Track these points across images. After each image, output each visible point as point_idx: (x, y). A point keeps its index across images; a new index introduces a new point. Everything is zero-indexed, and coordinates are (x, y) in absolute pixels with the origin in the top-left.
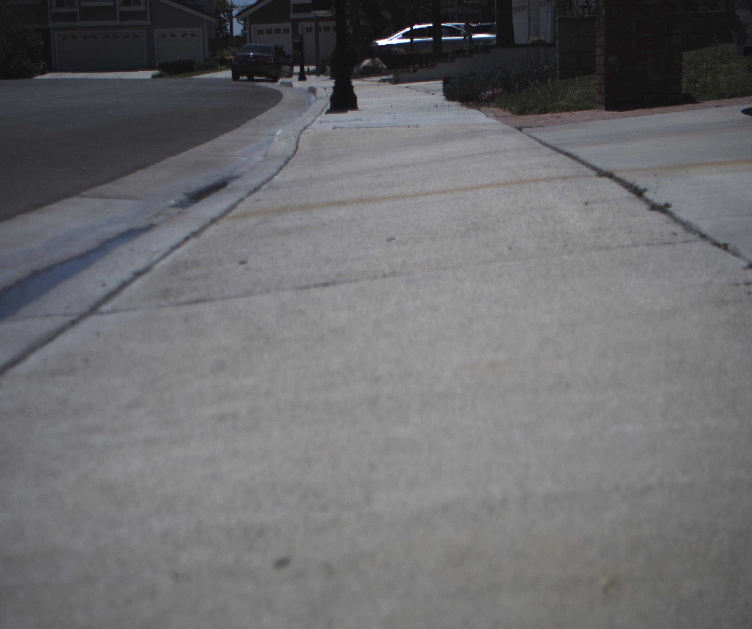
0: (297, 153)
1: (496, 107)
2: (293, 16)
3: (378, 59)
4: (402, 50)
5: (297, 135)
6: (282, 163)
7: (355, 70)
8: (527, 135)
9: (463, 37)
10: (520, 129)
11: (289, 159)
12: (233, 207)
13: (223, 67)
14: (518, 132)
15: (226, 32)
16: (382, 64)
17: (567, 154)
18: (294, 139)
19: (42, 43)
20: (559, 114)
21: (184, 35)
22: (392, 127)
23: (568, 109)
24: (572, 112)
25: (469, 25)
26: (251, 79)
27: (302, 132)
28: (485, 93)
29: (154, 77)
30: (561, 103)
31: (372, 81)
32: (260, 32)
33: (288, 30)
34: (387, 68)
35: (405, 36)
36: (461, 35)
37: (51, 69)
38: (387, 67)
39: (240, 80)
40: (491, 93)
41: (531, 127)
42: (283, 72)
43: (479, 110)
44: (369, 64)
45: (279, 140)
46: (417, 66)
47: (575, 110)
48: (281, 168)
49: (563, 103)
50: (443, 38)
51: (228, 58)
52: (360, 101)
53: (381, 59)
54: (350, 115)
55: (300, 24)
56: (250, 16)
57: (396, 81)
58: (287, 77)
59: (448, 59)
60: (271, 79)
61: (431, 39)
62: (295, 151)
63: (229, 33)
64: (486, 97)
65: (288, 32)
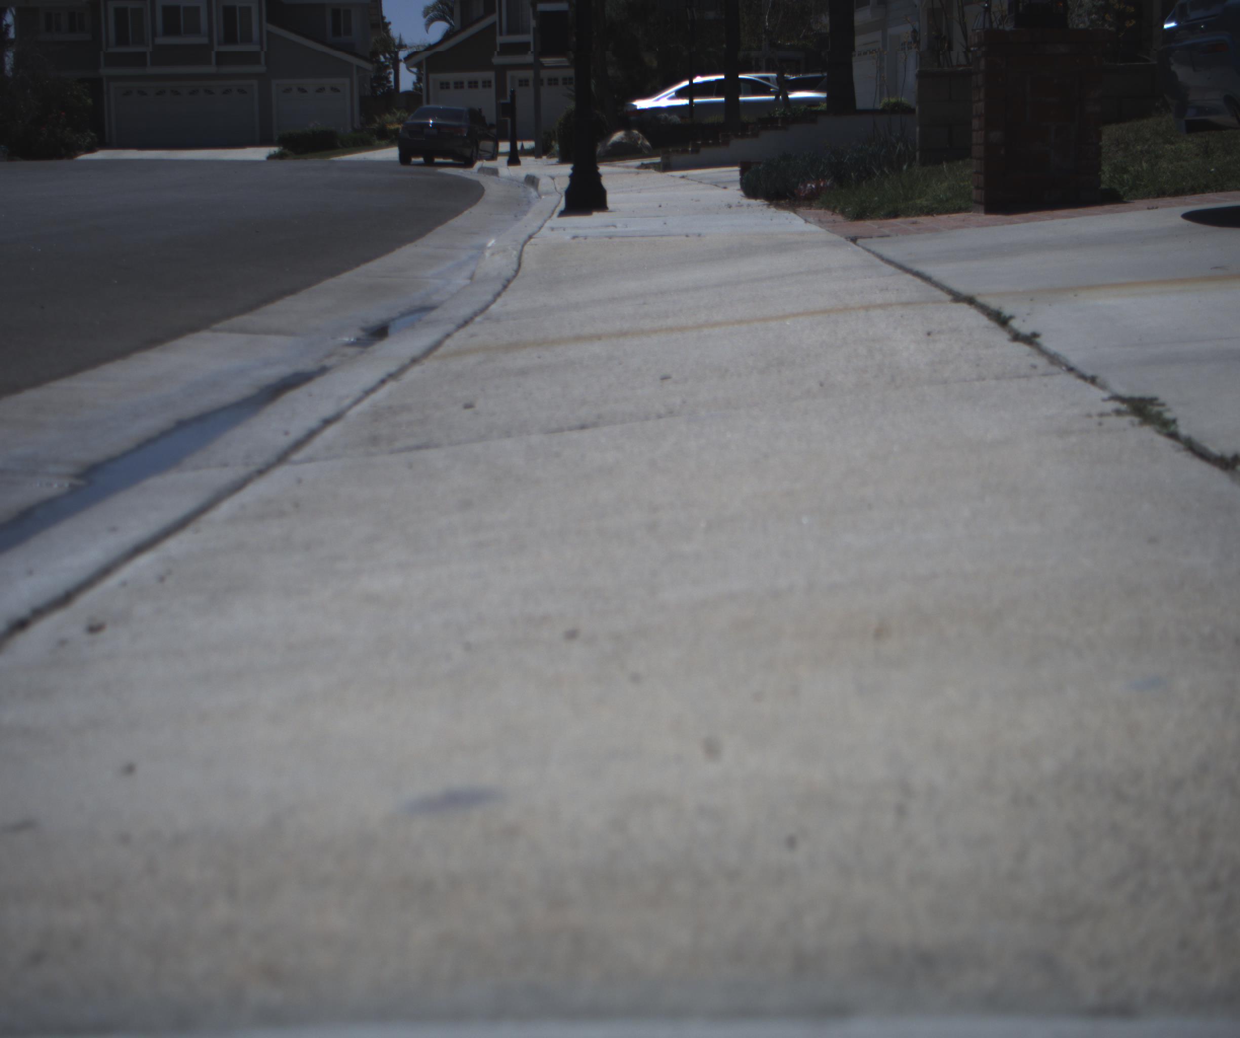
0: (520, 274)
1: (821, 208)
2: (497, 60)
3: (636, 132)
4: (675, 116)
5: (519, 247)
6: (498, 287)
7: (599, 149)
8: (864, 248)
9: (774, 97)
10: (854, 240)
11: (509, 281)
12: (438, 345)
13: (383, 142)
14: (851, 244)
15: (388, 85)
16: (643, 139)
17: (917, 274)
18: (515, 253)
19: (89, 101)
20: (914, 219)
21: (321, 90)
22: (662, 236)
23: (929, 211)
24: (935, 215)
25: (784, 77)
26: (429, 162)
27: (525, 242)
28: (805, 186)
29: (271, 157)
30: (918, 202)
31: (628, 167)
32: (445, 85)
33: (490, 82)
34: (650, 146)
35: (680, 94)
36: (770, 94)
37: (104, 144)
38: (650, 143)
39: (412, 163)
40: (813, 186)
41: (871, 237)
42: (481, 150)
43: (795, 212)
44: (622, 139)
45: (493, 254)
46: (700, 142)
47: (940, 213)
48: (498, 295)
49: (922, 202)
50: (741, 98)
51: (392, 127)
52: (610, 198)
53: (641, 131)
54: (597, 218)
55: (509, 74)
56: (428, 59)
57: (665, 167)
58: (488, 159)
59: (749, 133)
60: (463, 163)
61: (723, 99)
62: (517, 271)
63: (393, 87)
64: (807, 192)
65: (490, 86)
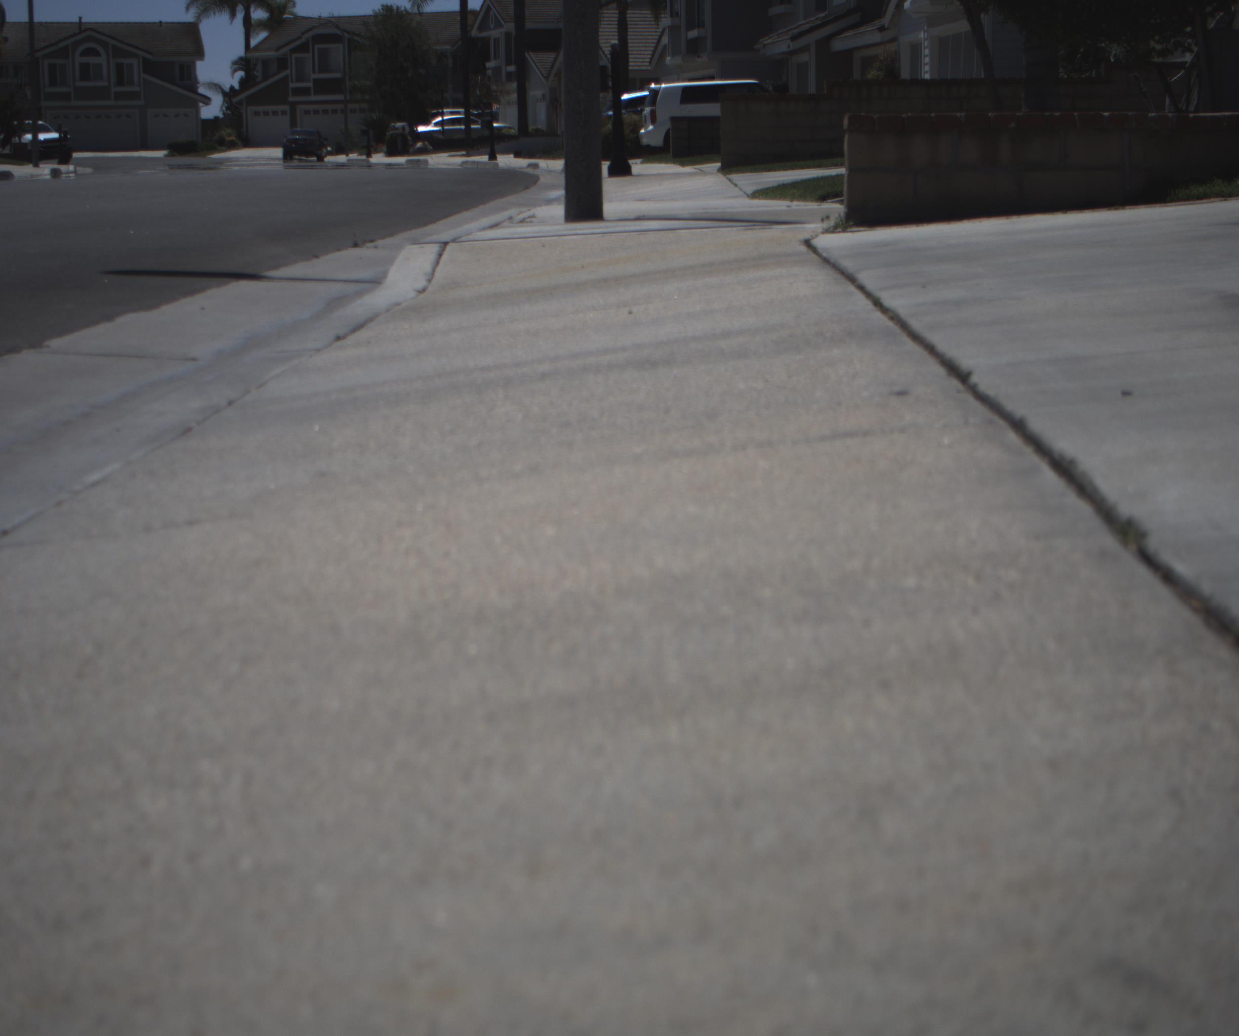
2: (291, 99)
3: (426, 143)
4: (442, 135)
9: (480, 126)
13: (224, 148)
21: (177, 116)
29: (166, 156)
33: (286, 112)
36: (478, 124)
44: (422, 145)
50: (472, 126)
51: (228, 139)
56: (247, 98)
65: (286, 115)
